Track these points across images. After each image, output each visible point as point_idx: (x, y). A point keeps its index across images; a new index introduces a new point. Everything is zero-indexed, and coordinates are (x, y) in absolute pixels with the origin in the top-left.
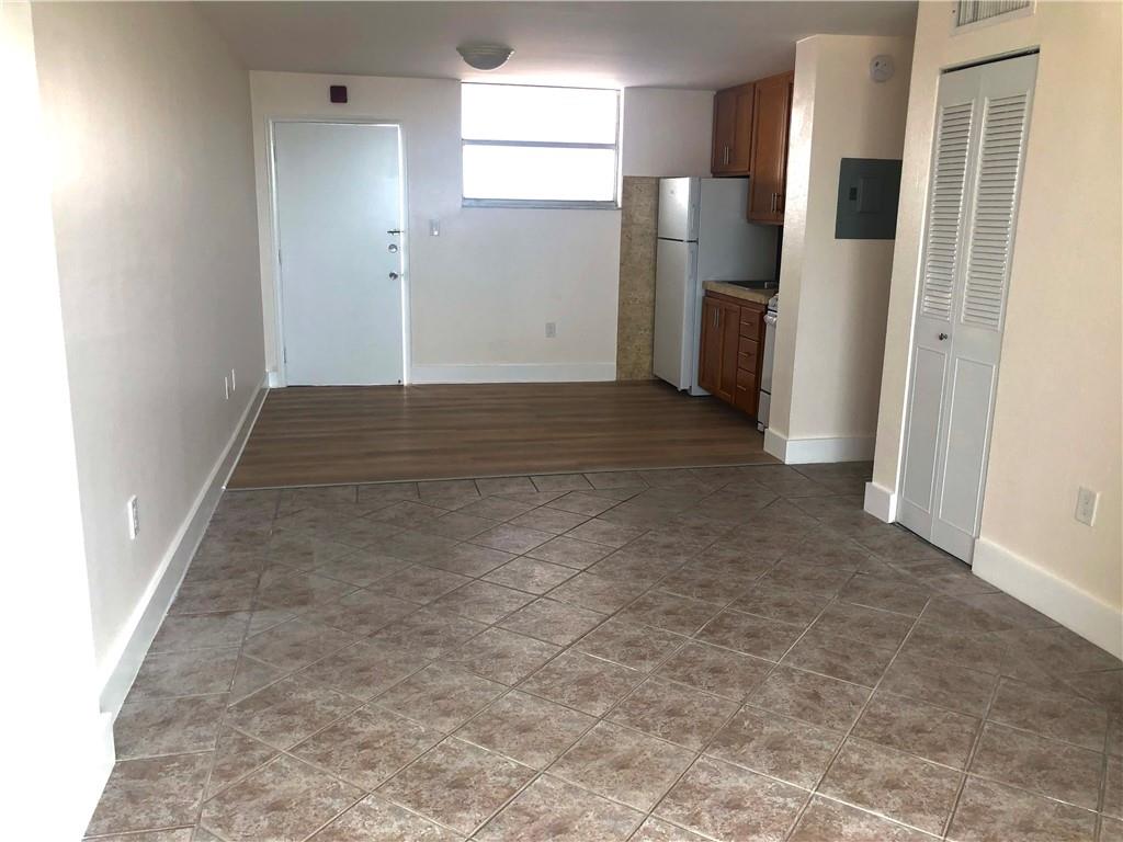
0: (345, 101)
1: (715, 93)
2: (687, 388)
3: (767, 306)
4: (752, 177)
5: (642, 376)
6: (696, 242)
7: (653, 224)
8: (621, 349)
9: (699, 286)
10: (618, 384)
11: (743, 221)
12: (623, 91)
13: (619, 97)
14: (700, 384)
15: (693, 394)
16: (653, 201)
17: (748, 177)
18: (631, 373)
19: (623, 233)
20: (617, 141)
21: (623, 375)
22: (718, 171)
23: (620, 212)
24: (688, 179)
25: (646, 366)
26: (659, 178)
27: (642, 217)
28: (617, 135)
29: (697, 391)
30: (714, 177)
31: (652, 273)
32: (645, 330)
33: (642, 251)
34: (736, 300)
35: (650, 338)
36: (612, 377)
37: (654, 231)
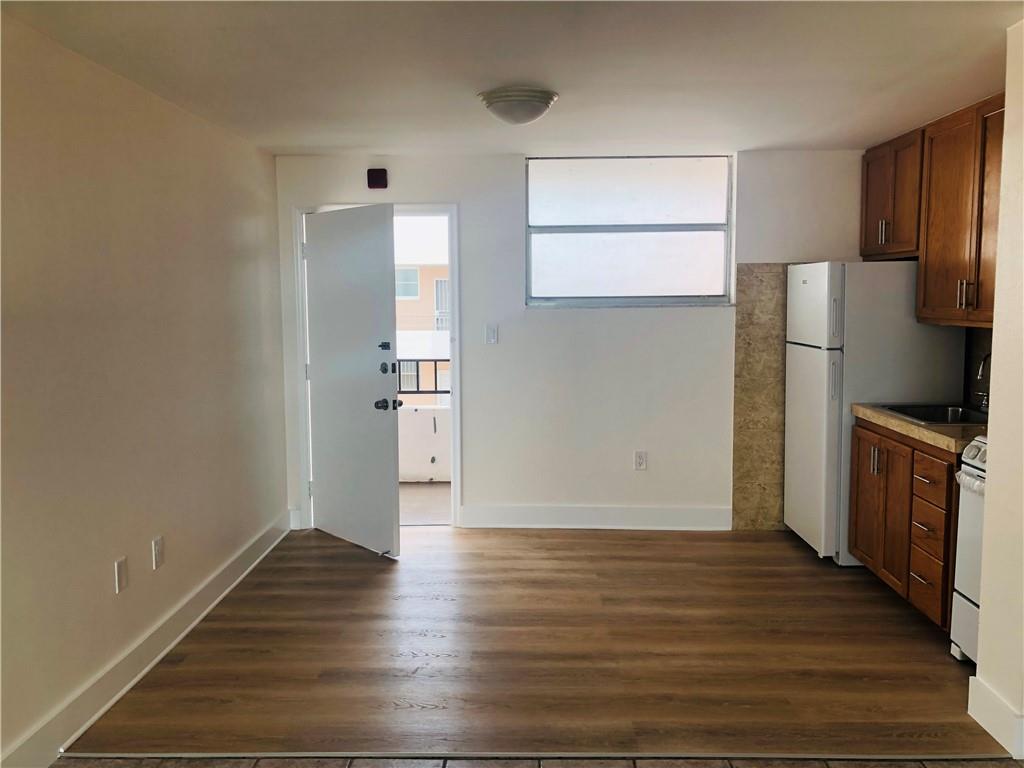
0: (385, 186)
1: (863, 152)
2: (833, 554)
3: (959, 455)
4: (922, 259)
5: (768, 525)
6: (841, 349)
7: (779, 324)
8: (739, 490)
9: (846, 410)
10: (734, 537)
11: (911, 321)
12: (735, 155)
13: (730, 166)
14: (850, 551)
15: (840, 563)
16: (778, 294)
17: (916, 259)
18: (754, 521)
19: (738, 336)
20: (728, 219)
21: (742, 523)
22: (870, 252)
23: (734, 309)
24: (826, 263)
25: (775, 512)
26: (787, 264)
27: (764, 315)
28: (729, 212)
29: (845, 560)
30: (864, 261)
31: (779, 388)
32: (773, 462)
33: (765, 359)
34: (904, 439)
35: (779, 474)
36: (726, 526)
37: (782, 333)
